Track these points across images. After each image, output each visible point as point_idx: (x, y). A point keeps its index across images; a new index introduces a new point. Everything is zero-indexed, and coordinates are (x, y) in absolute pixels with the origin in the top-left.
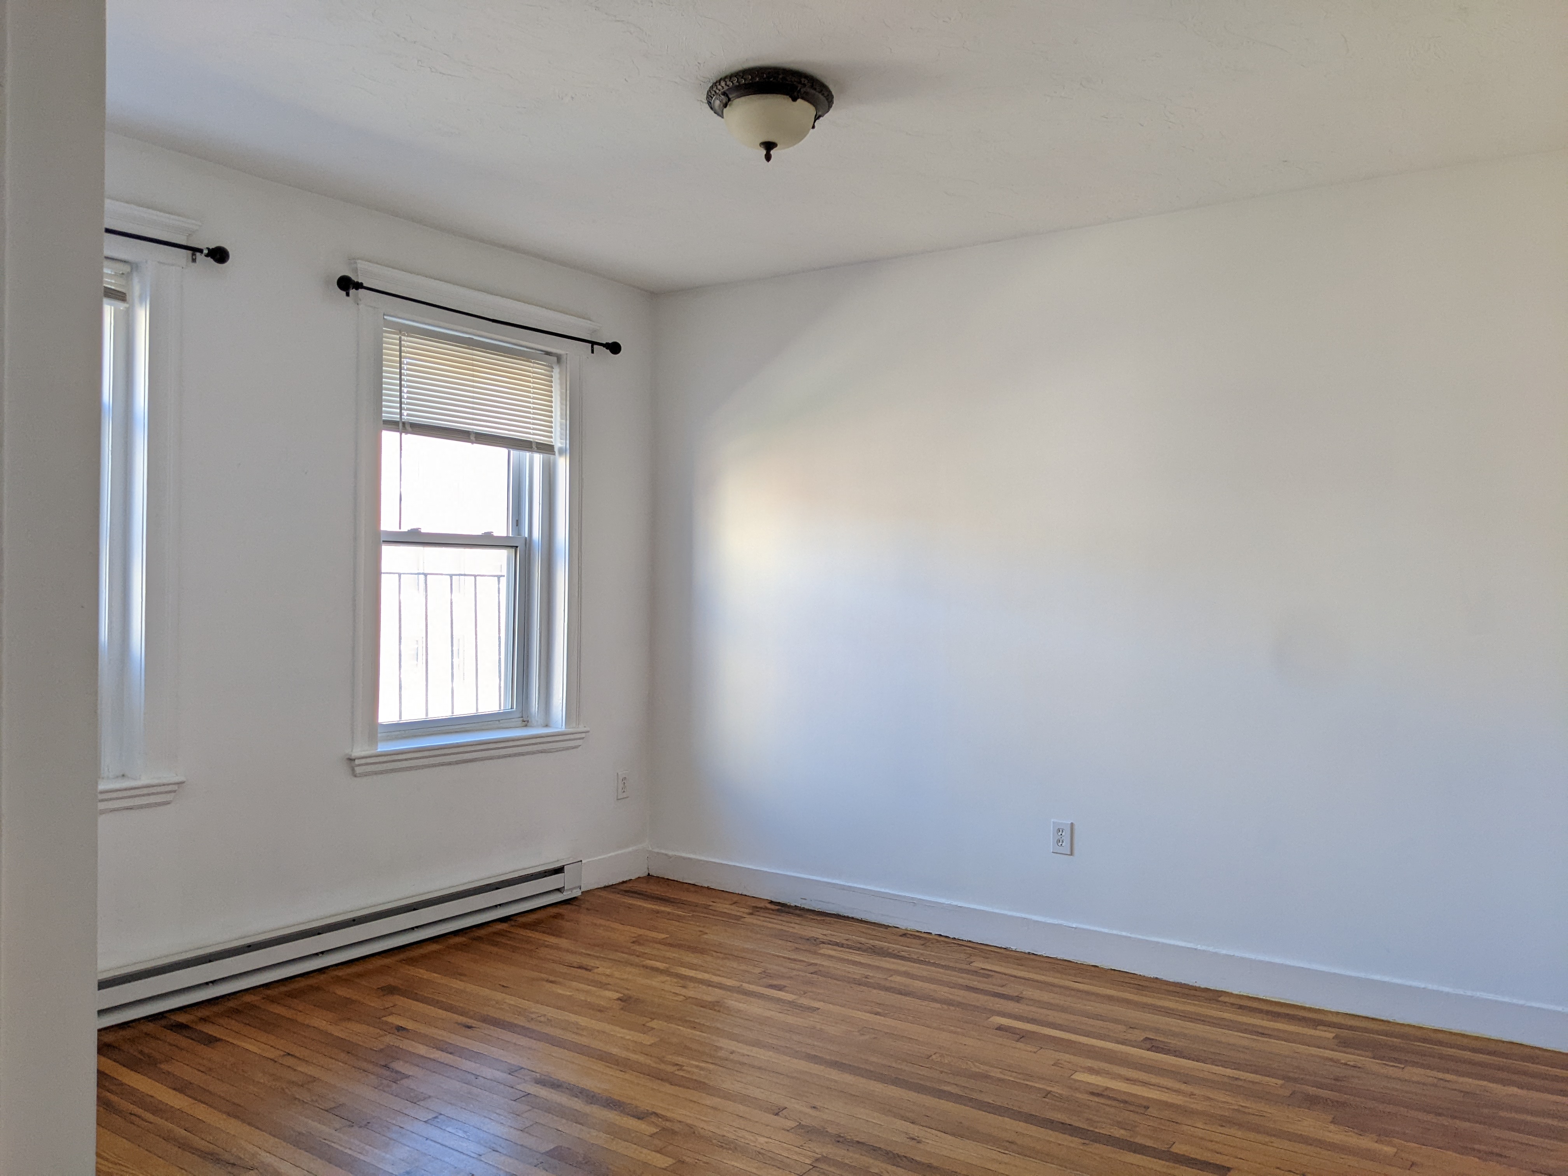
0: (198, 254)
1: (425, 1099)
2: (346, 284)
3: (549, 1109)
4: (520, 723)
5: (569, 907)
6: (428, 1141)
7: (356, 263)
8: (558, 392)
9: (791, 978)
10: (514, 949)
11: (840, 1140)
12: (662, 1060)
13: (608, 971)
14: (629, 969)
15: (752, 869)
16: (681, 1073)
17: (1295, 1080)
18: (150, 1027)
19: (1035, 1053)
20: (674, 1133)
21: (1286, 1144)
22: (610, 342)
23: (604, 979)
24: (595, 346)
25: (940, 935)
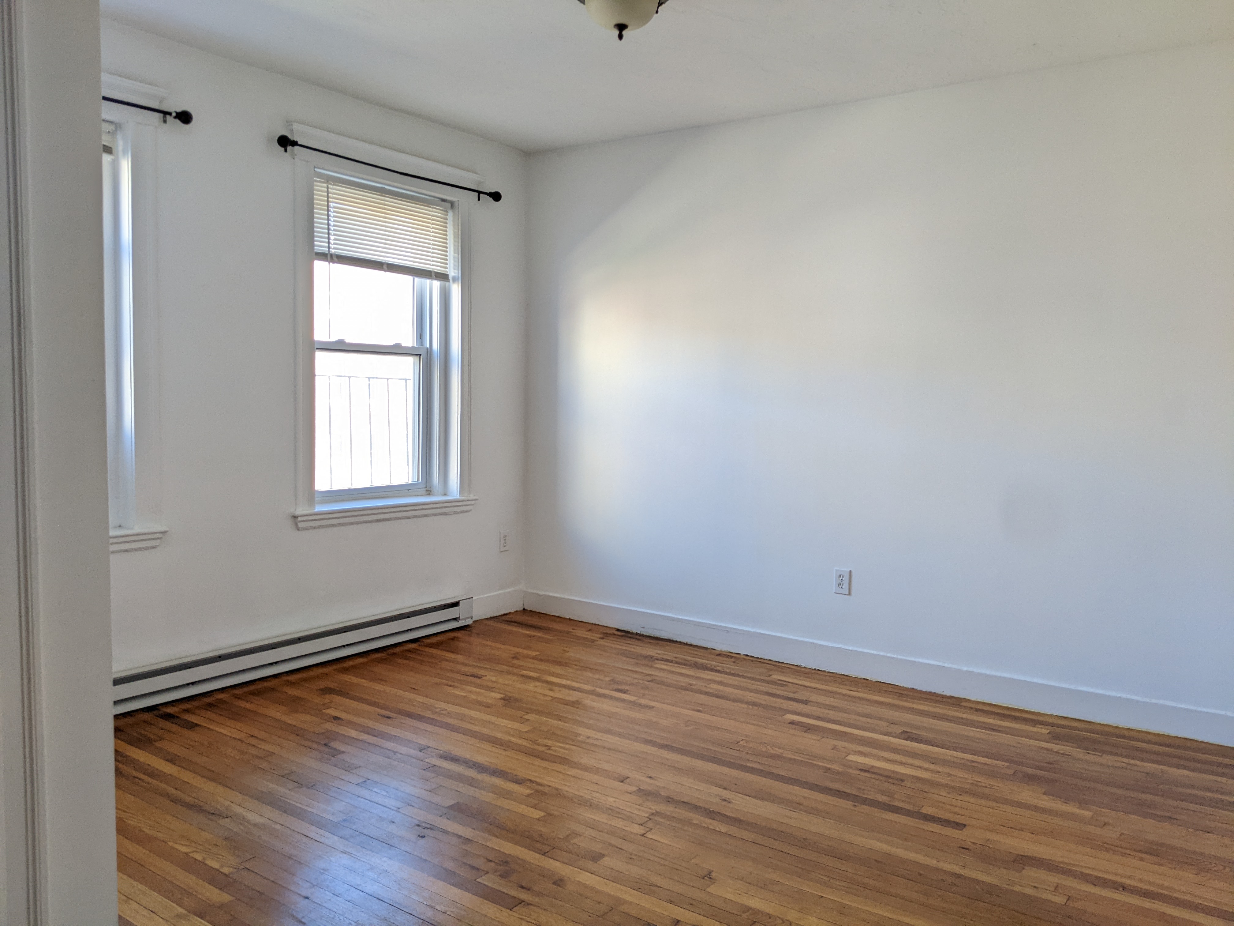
0: (168, 116)
1: (356, 768)
2: (285, 142)
3: (450, 775)
4: (424, 492)
5: (463, 632)
6: (359, 799)
7: (292, 125)
8: (452, 232)
9: (633, 684)
10: (422, 662)
11: (669, 800)
12: (534, 742)
13: (494, 679)
14: (509, 677)
15: (603, 605)
16: (549, 752)
17: (1018, 763)
18: (146, 716)
19: (819, 740)
20: (544, 794)
21: (1009, 809)
22: (493, 191)
23: (490, 684)
24: (481, 195)
25: (747, 655)
